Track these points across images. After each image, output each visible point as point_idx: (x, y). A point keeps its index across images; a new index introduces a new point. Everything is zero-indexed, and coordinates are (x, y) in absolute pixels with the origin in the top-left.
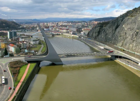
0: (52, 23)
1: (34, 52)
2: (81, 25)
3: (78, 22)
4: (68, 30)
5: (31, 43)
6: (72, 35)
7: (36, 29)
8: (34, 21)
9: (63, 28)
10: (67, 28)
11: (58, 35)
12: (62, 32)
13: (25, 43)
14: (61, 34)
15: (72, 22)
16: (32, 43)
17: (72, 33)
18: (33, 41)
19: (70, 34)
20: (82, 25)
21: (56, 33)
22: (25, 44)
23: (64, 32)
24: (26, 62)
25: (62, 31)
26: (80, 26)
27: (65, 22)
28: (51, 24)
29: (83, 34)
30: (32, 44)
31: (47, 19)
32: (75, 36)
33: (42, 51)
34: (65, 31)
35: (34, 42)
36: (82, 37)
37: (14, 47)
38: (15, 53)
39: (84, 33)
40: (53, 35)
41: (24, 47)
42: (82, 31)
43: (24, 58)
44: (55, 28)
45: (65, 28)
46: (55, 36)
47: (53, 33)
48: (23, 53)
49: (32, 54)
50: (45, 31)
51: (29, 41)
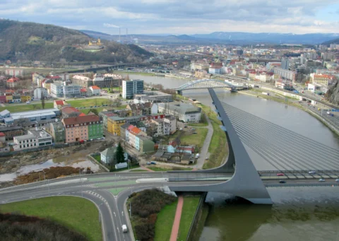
0: (228, 50)
1: (190, 152)
2: (304, 61)
3: (295, 46)
4: (271, 74)
5: (180, 119)
6: (285, 94)
7: (187, 67)
8: (181, 41)
9: (259, 67)
10: (269, 66)
11: (245, 89)
12: (256, 80)
13: (166, 120)
14: (253, 86)
15: (277, 47)
16: (184, 118)
17: (282, 87)
18: (187, 113)
19: (278, 88)
20: (309, 61)
21: (242, 85)
22: (166, 123)
23: (262, 82)
24: (174, 194)
25: (257, 77)
26: (302, 61)
27: (259, 47)
28: (224, 52)
29: (313, 91)
30: (182, 121)
31: (211, 34)
32: (292, 95)
33: (210, 149)
34: (263, 77)
35: (189, 117)
36: (313, 103)
37: (141, 137)
38: (142, 152)
39: (317, 88)
40: (234, 90)
41: (164, 131)
42: (309, 81)
43: (167, 179)
44: (237, 66)
45: (264, 69)
46: (239, 92)
47: (233, 83)
48: (162, 157)
49: (187, 162)
50: (212, 75)
51: (177, 113)
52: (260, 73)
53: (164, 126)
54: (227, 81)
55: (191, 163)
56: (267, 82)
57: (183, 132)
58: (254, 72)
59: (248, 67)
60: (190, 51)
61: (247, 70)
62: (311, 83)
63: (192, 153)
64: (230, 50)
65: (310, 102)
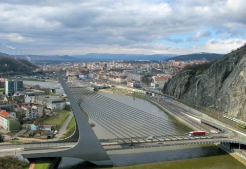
1: (50, 129)
3: (145, 62)
4: (125, 77)
5: (48, 107)
6: (134, 90)
8: (63, 59)
9: (117, 74)
10: (124, 74)
11: (105, 88)
12: (114, 83)
13: (34, 107)
14: (110, 86)
15: (132, 62)
16: (50, 106)
17: (132, 86)
18: (53, 102)
19: (129, 87)
20: (152, 69)
21: (102, 85)
22: (33, 109)
24: (27, 160)
25: (114, 80)
26: (148, 70)
27: (119, 63)
28: (94, 66)
29: (154, 88)
30: (50, 109)
31: (87, 55)
32: (138, 91)
34: (118, 80)
35: (55, 106)
36: (153, 94)
37: (8, 118)
38: (9, 132)
39: (157, 85)
40: (96, 89)
41: (32, 115)
42: (152, 81)
43: (23, 149)
44: (100, 73)
45: (120, 74)
46: (100, 90)
47: (96, 84)
48: (24, 133)
49: (46, 137)
50: (80, 79)
51: (45, 103)
52: (117, 77)
53: (32, 111)
54: (91, 83)
55: (49, 138)
56: (122, 83)
57: (48, 117)
58: (112, 76)
59: (108, 74)
60: (68, 66)
61: (107, 75)
62: (153, 83)
63: (52, 130)
64: (98, 64)
65: (151, 95)
